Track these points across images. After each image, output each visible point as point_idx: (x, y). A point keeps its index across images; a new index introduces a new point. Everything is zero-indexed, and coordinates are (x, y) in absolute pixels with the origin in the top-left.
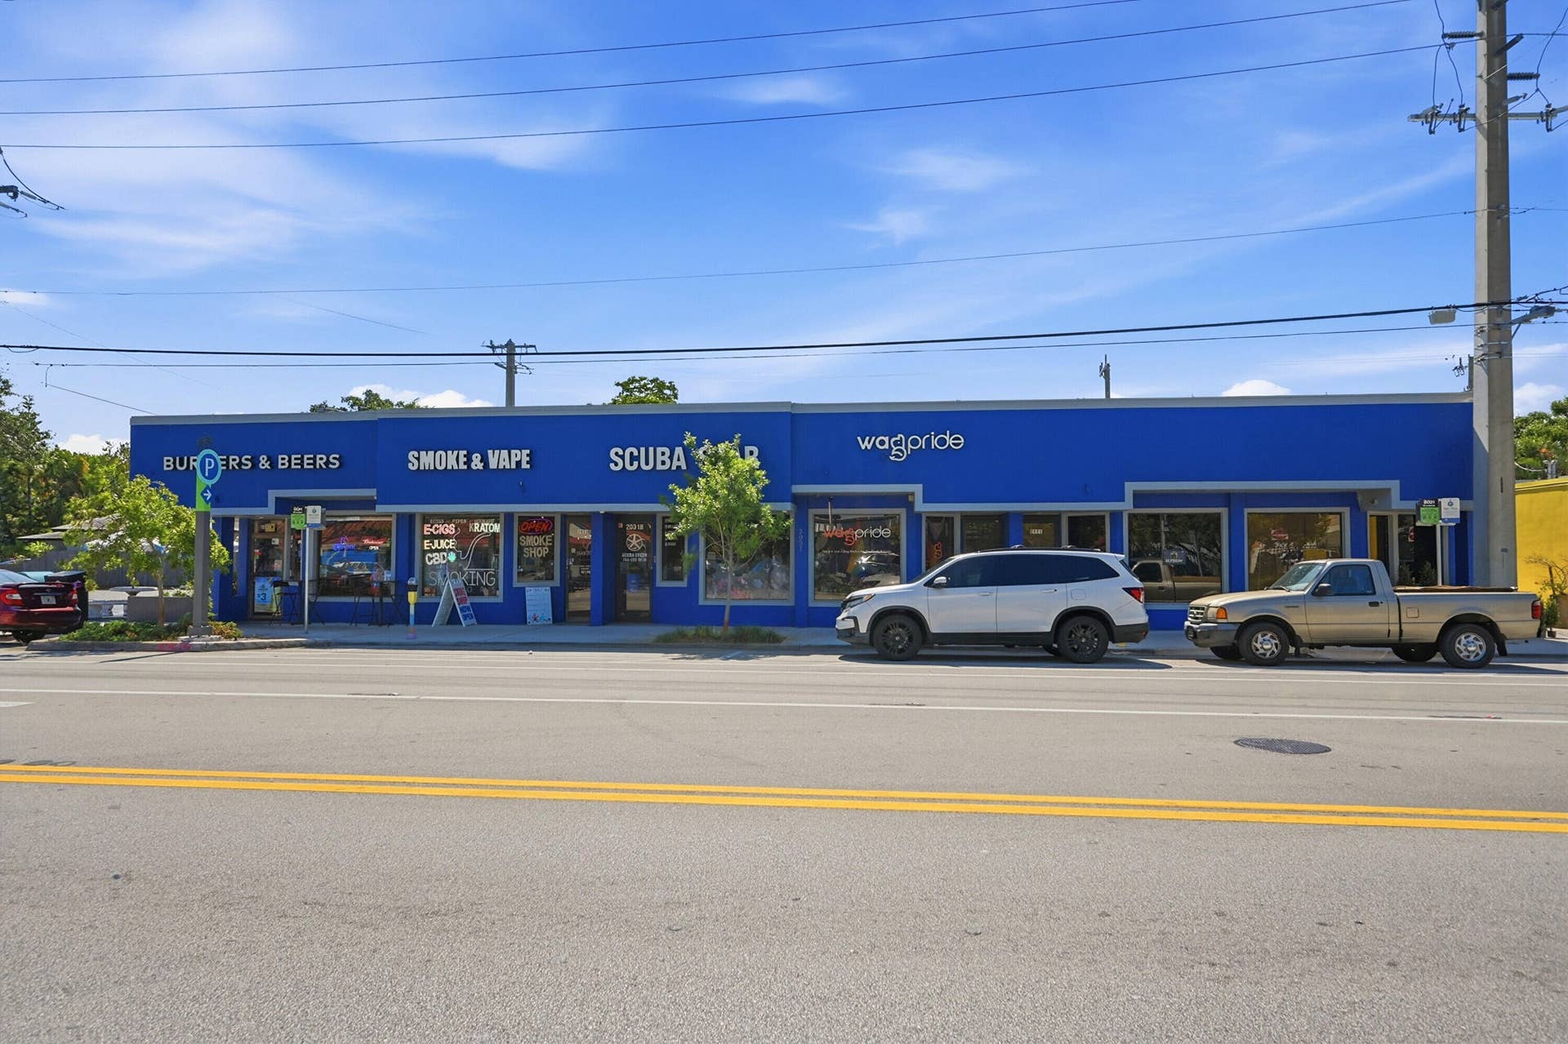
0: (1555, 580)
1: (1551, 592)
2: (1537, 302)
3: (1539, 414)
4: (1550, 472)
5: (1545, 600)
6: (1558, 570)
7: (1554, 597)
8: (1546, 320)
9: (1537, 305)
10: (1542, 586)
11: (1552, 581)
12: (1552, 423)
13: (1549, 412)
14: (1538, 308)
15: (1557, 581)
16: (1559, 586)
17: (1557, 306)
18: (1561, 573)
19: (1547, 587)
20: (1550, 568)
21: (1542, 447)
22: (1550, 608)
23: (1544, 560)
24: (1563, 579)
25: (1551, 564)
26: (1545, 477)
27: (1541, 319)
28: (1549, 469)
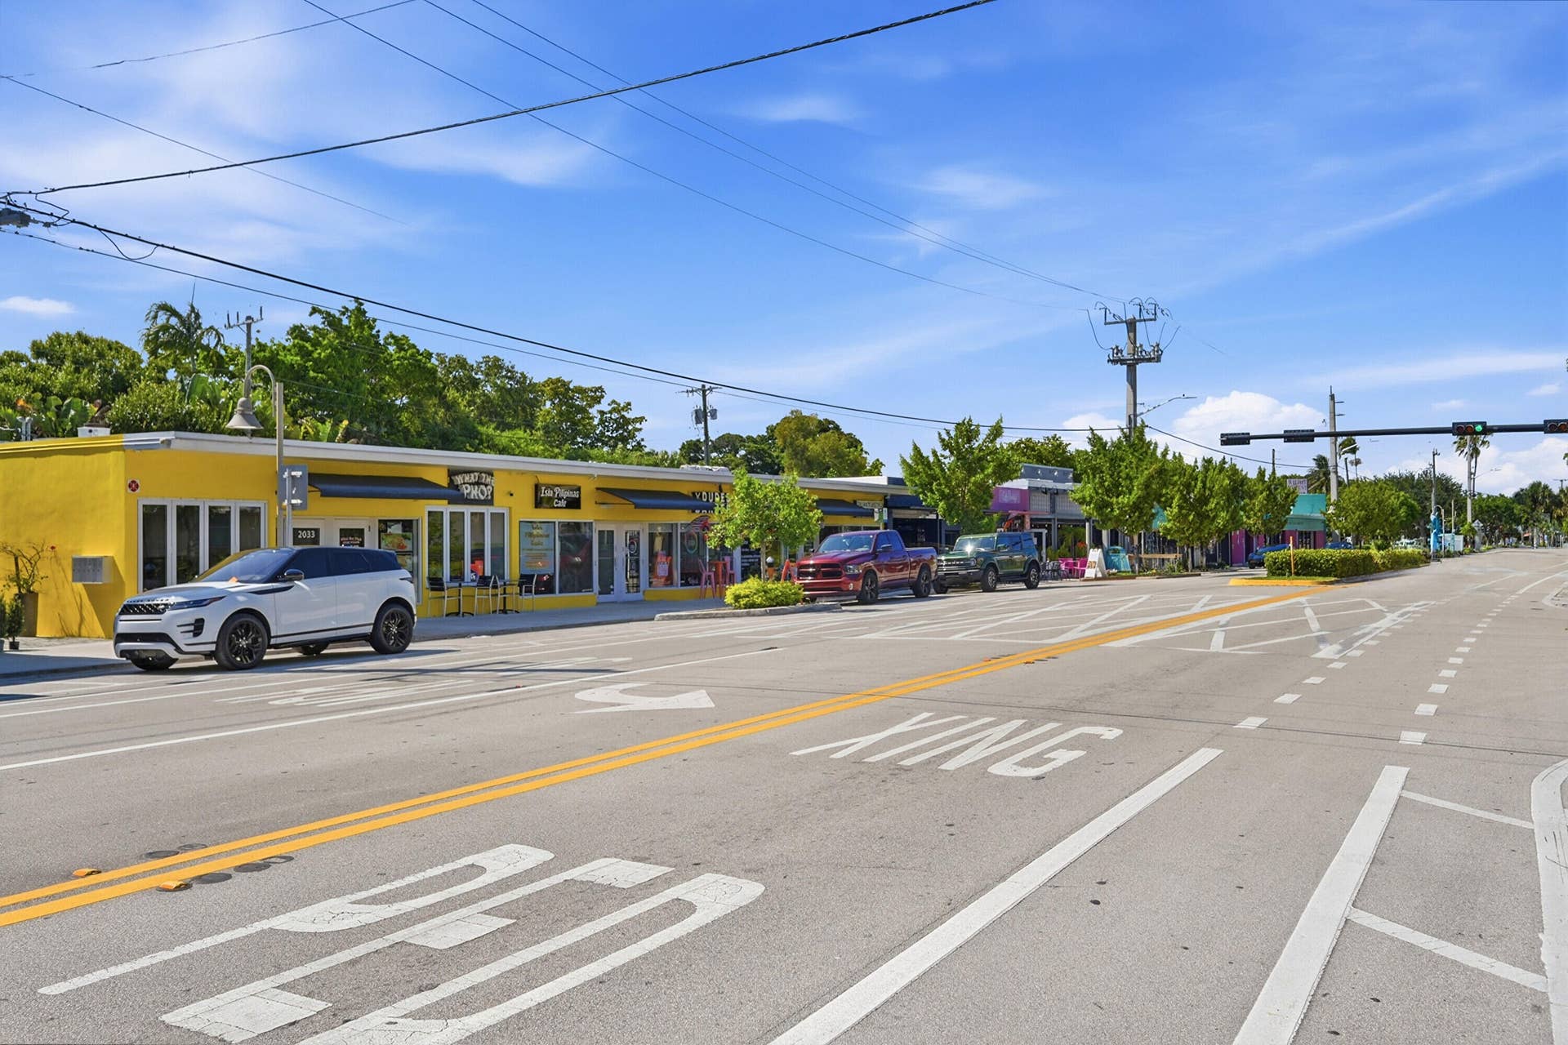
0: (21, 573)
1: (16, 590)
2: (9, 204)
3: (17, 354)
4: (24, 432)
5: (8, 602)
6: (25, 560)
7: (20, 596)
8: (18, 230)
9: (9, 207)
10: (5, 583)
11: (18, 575)
12: (33, 368)
13: (29, 354)
14: (10, 212)
15: (24, 575)
16: (26, 582)
17: (33, 215)
18: (28, 565)
19: (10, 584)
20: (16, 559)
21: (19, 398)
22: (13, 612)
23: (9, 549)
24: (30, 572)
25: (17, 553)
26: (18, 439)
27: (12, 227)
28: (24, 427)
